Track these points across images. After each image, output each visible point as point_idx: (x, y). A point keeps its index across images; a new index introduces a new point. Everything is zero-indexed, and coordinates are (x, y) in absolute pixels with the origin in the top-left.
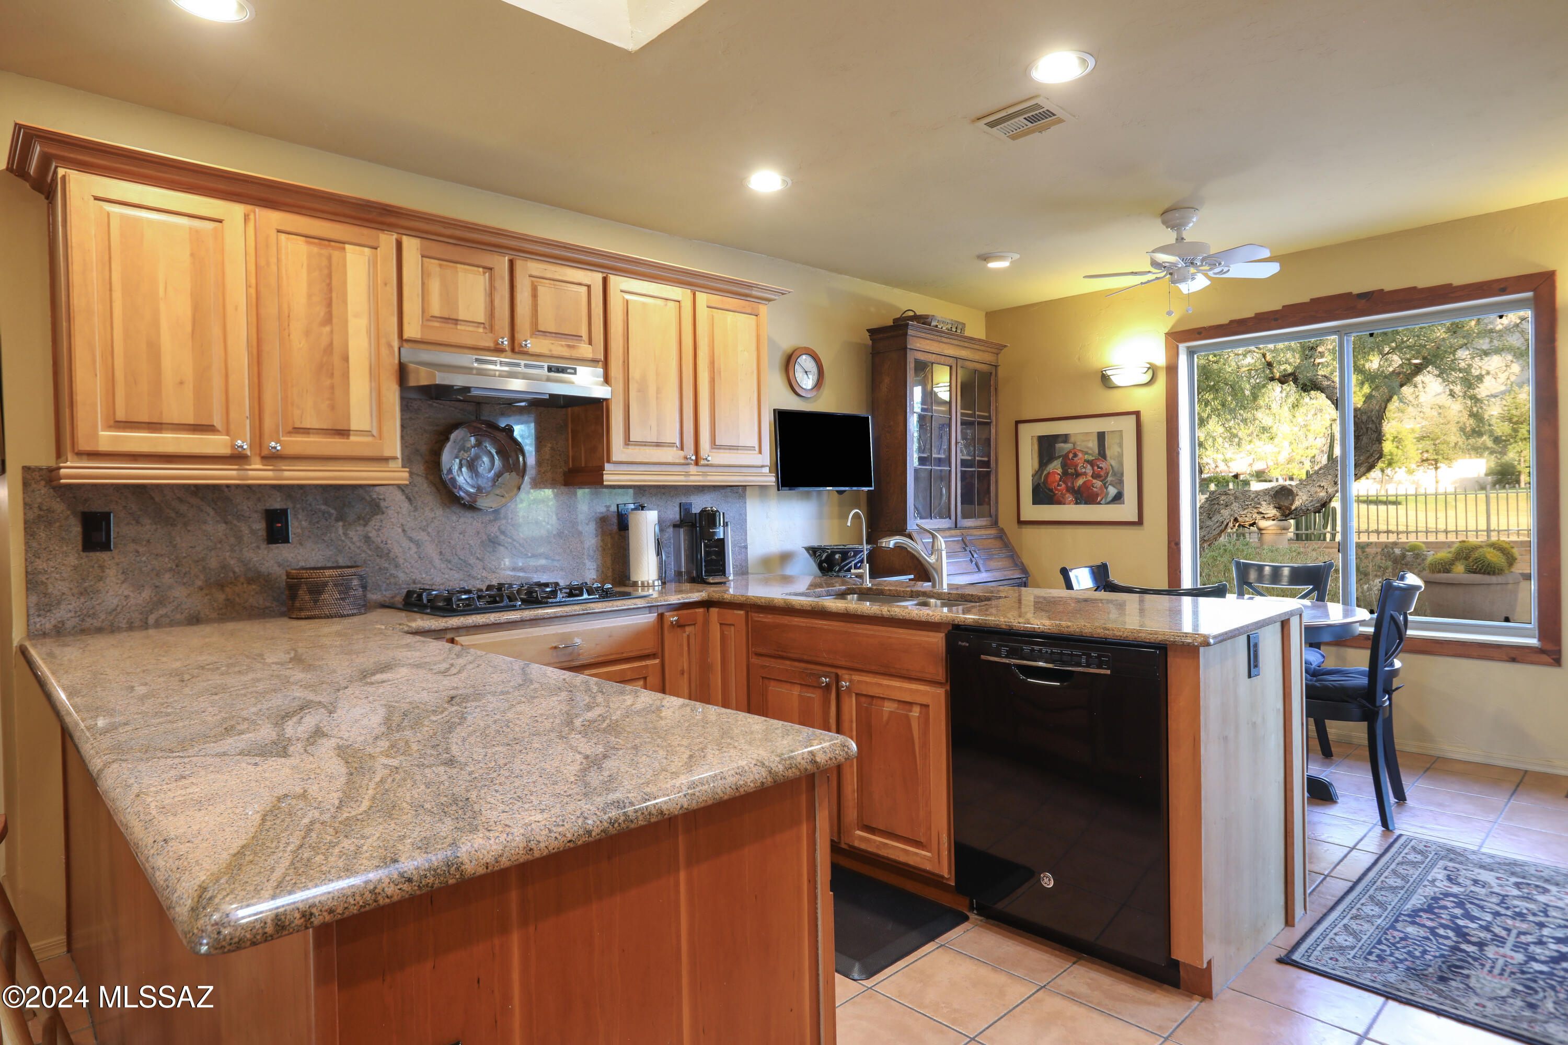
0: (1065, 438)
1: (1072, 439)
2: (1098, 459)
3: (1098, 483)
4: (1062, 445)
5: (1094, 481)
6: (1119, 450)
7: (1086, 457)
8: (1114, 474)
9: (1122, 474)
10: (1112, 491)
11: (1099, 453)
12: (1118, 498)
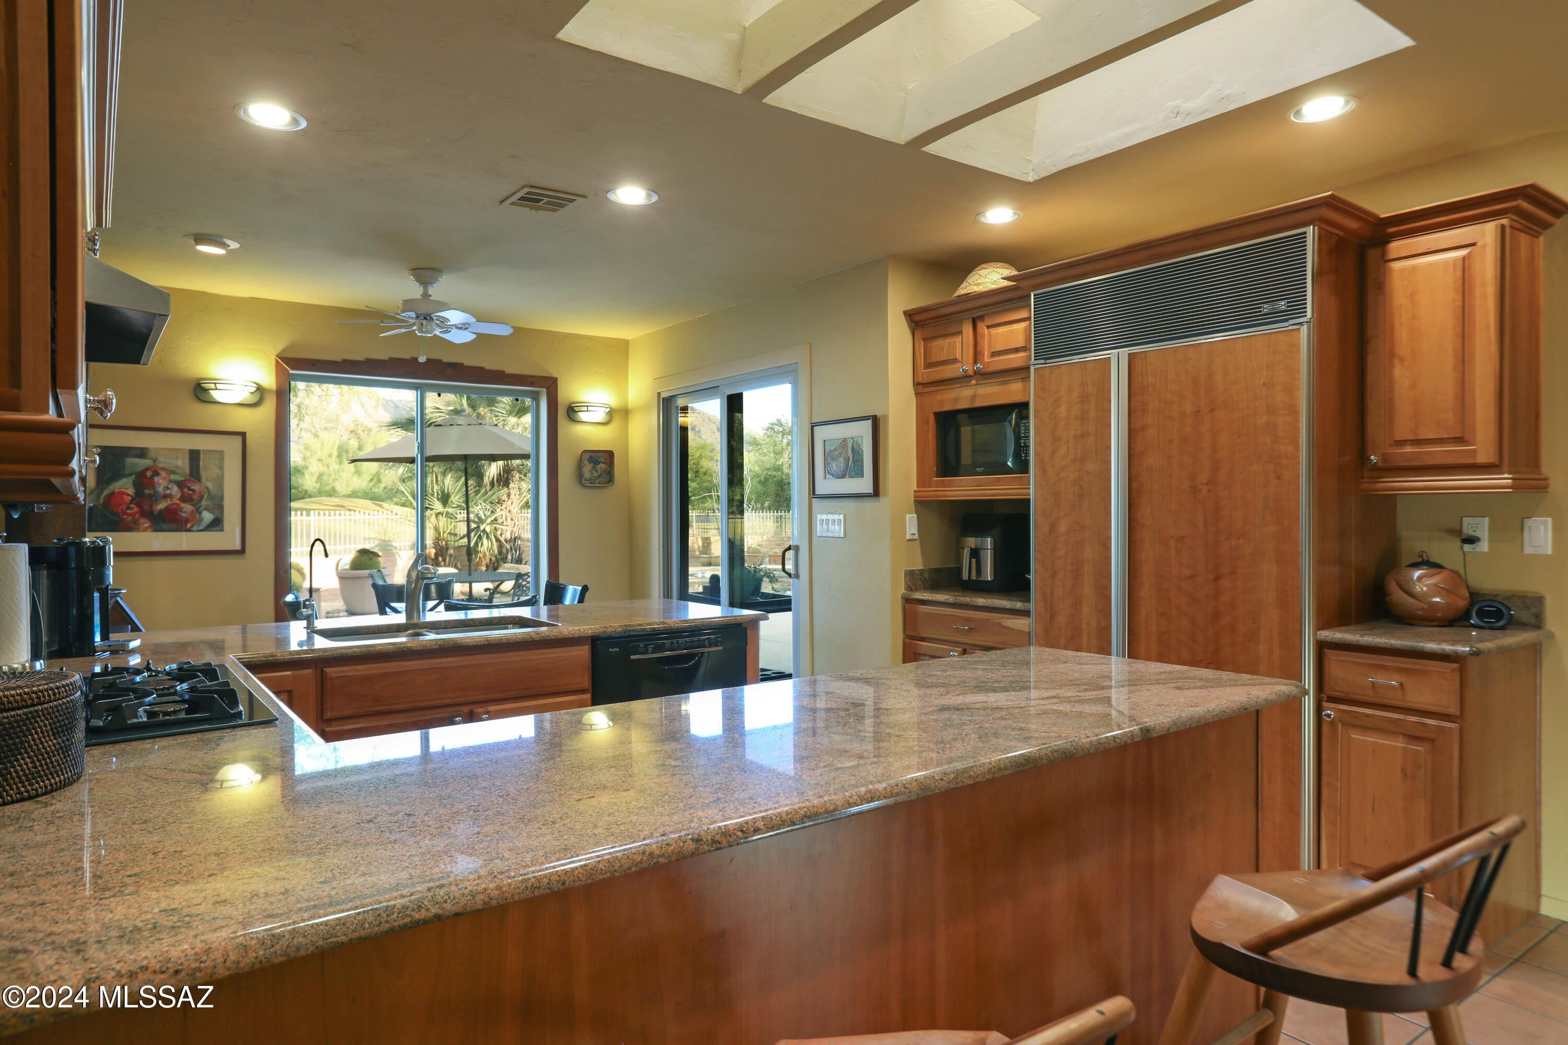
0: (142, 453)
1: (152, 454)
2: (189, 480)
3: (188, 508)
4: (137, 460)
5: (183, 505)
6: (218, 471)
7: (172, 477)
8: (211, 498)
9: (222, 498)
10: (207, 517)
11: (191, 474)
12: (217, 524)
